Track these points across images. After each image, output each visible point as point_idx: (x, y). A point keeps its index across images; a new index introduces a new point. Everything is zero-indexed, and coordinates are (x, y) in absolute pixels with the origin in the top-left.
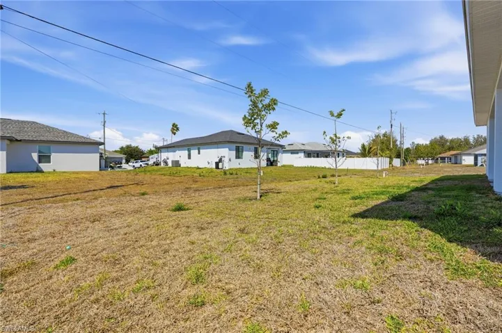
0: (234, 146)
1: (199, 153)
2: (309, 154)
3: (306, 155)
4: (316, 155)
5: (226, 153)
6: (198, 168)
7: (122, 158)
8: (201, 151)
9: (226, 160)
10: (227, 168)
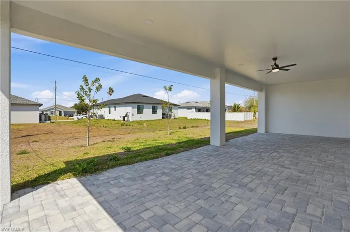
0: (136, 105)
1: (115, 110)
2: (199, 110)
3: (197, 110)
4: (205, 110)
5: (130, 110)
6: (114, 120)
7: (74, 112)
8: (116, 108)
9: (130, 115)
10: (131, 121)
